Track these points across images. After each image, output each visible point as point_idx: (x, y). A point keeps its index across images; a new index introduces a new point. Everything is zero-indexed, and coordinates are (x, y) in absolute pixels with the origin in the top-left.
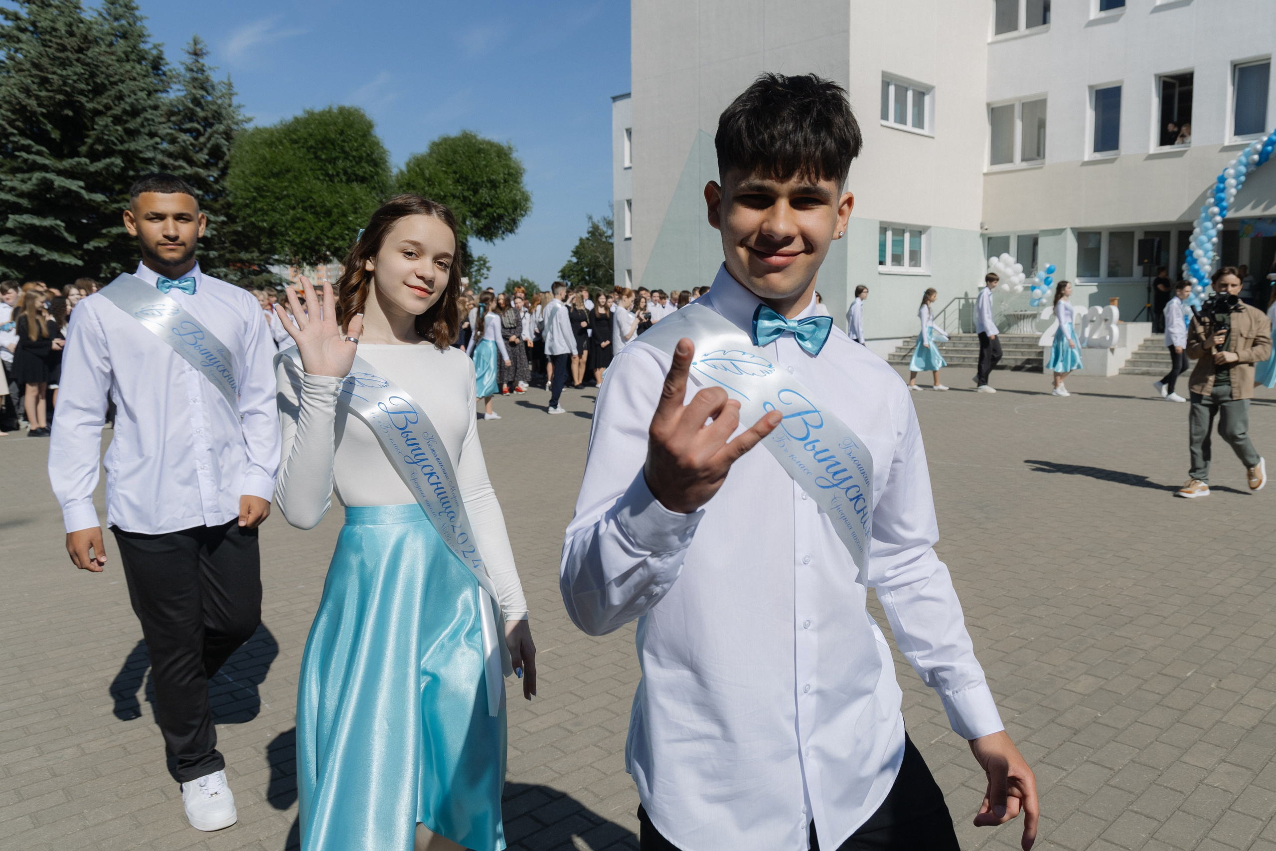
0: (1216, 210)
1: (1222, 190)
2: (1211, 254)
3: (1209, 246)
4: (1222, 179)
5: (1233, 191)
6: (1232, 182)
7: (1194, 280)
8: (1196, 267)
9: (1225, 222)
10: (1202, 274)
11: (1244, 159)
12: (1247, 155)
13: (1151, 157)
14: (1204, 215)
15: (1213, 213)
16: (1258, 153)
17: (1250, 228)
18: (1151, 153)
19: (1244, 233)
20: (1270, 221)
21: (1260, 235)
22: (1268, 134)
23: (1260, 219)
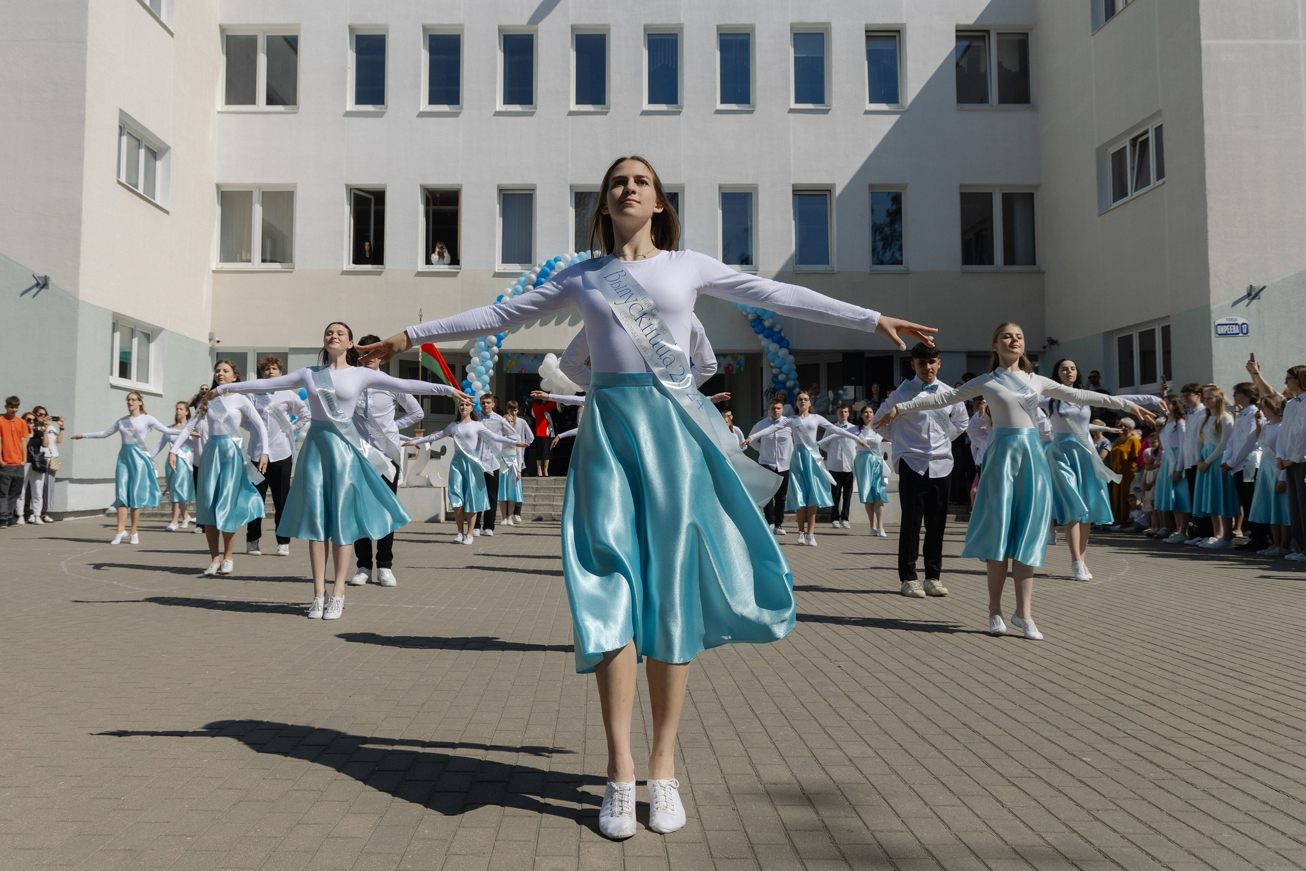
3: (487, 378)
9: (502, 356)
13: (419, 274)
14: (482, 344)
15: (491, 342)
16: (533, 283)
17: (514, 363)
18: (419, 270)
19: (508, 369)
20: (533, 357)
21: (523, 372)
22: (539, 266)
23: (523, 354)
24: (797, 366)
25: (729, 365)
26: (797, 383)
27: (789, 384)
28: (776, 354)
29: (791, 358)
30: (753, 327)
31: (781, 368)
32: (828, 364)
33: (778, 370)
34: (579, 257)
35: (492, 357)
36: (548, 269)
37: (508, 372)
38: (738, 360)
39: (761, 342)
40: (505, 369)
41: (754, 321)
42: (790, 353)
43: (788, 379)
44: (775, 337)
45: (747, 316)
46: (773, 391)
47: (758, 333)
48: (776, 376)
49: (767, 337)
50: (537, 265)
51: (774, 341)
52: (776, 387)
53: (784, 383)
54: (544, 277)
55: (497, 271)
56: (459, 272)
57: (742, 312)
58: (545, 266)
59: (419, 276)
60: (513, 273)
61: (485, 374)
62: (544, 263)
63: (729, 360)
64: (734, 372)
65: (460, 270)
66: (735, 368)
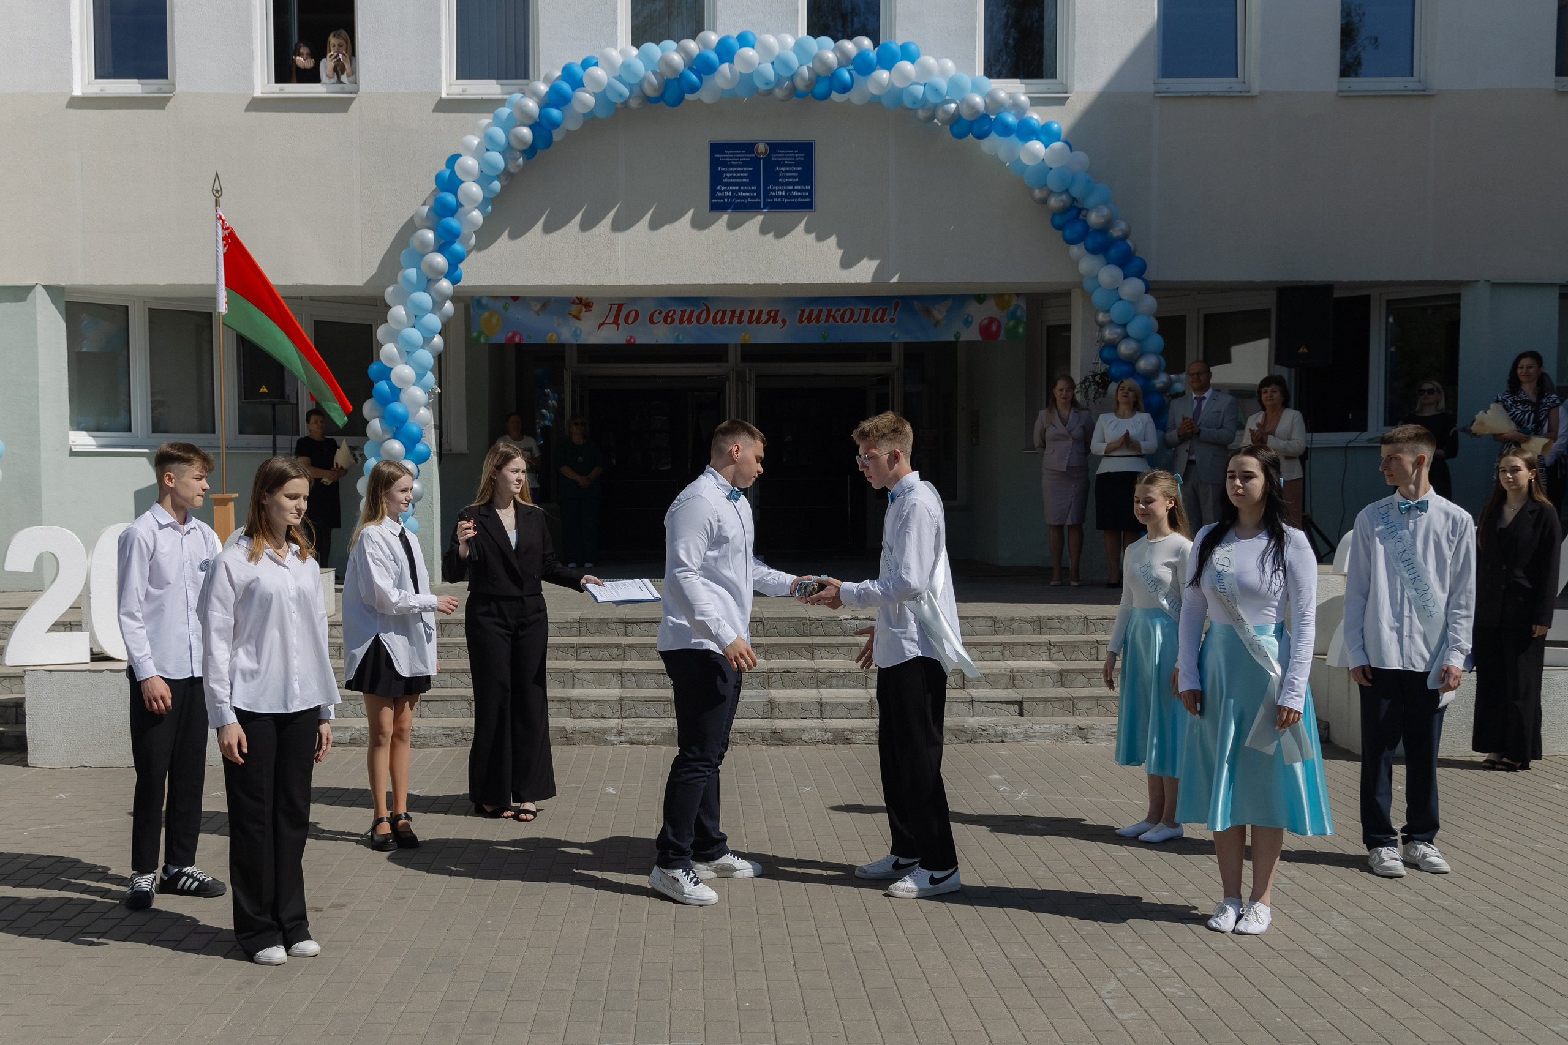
0: (440, 260)
1: (452, 211)
2: (430, 378)
3: (426, 357)
4: (449, 183)
5: (477, 215)
6: (473, 189)
7: (396, 446)
8: (398, 408)
10: (415, 429)
11: (499, 134)
12: (508, 125)
13: (258, 105)
14: (412, 272)
15: (432, 268)
16: (530, 122)
17: (494, 321)
18: (258, 93)
19: (480, 333)
20: (539, 306)
21: (517, 339)
22: (546, 80)
23: (515, 298)
24: (1158, 319)
25: (992, 320)
26: (1163, 361)
27: (1144, 364)
28: (1115, 294)
29: (1150, 301)
30: (1059, 228)
31: (1125, 325)
33: (1119, 330)
34: (646, 58)
35: (437, 306)
36: (566, 87)
37: (483, 340)
38: (1011, 308)
39: (1076, 263)
40: (475, 334)
41: (1063, 211)
42: (1146, 292)
43: (1141, 353)
44: (1113, 252)
45: (1044, 201)
46: (1103, 381)
47: (1071, 242)
48: (1113, 345)
49: (1093, 251)
50: (541, 79)
51: (1108, 263)
52: (1113, 370)
53: (1130, 362)
54: (557, 107)
55: (444, 96)
56: (353, 99)
57: (1030, 191)
58: (558, 78)
59: (256, 110)
60: (482, 99)
61: (422, 347)
62: (558, 73)
63: (990, 309)
64: (1002, 337)
65: (356, 93)
66: (1003, 326)
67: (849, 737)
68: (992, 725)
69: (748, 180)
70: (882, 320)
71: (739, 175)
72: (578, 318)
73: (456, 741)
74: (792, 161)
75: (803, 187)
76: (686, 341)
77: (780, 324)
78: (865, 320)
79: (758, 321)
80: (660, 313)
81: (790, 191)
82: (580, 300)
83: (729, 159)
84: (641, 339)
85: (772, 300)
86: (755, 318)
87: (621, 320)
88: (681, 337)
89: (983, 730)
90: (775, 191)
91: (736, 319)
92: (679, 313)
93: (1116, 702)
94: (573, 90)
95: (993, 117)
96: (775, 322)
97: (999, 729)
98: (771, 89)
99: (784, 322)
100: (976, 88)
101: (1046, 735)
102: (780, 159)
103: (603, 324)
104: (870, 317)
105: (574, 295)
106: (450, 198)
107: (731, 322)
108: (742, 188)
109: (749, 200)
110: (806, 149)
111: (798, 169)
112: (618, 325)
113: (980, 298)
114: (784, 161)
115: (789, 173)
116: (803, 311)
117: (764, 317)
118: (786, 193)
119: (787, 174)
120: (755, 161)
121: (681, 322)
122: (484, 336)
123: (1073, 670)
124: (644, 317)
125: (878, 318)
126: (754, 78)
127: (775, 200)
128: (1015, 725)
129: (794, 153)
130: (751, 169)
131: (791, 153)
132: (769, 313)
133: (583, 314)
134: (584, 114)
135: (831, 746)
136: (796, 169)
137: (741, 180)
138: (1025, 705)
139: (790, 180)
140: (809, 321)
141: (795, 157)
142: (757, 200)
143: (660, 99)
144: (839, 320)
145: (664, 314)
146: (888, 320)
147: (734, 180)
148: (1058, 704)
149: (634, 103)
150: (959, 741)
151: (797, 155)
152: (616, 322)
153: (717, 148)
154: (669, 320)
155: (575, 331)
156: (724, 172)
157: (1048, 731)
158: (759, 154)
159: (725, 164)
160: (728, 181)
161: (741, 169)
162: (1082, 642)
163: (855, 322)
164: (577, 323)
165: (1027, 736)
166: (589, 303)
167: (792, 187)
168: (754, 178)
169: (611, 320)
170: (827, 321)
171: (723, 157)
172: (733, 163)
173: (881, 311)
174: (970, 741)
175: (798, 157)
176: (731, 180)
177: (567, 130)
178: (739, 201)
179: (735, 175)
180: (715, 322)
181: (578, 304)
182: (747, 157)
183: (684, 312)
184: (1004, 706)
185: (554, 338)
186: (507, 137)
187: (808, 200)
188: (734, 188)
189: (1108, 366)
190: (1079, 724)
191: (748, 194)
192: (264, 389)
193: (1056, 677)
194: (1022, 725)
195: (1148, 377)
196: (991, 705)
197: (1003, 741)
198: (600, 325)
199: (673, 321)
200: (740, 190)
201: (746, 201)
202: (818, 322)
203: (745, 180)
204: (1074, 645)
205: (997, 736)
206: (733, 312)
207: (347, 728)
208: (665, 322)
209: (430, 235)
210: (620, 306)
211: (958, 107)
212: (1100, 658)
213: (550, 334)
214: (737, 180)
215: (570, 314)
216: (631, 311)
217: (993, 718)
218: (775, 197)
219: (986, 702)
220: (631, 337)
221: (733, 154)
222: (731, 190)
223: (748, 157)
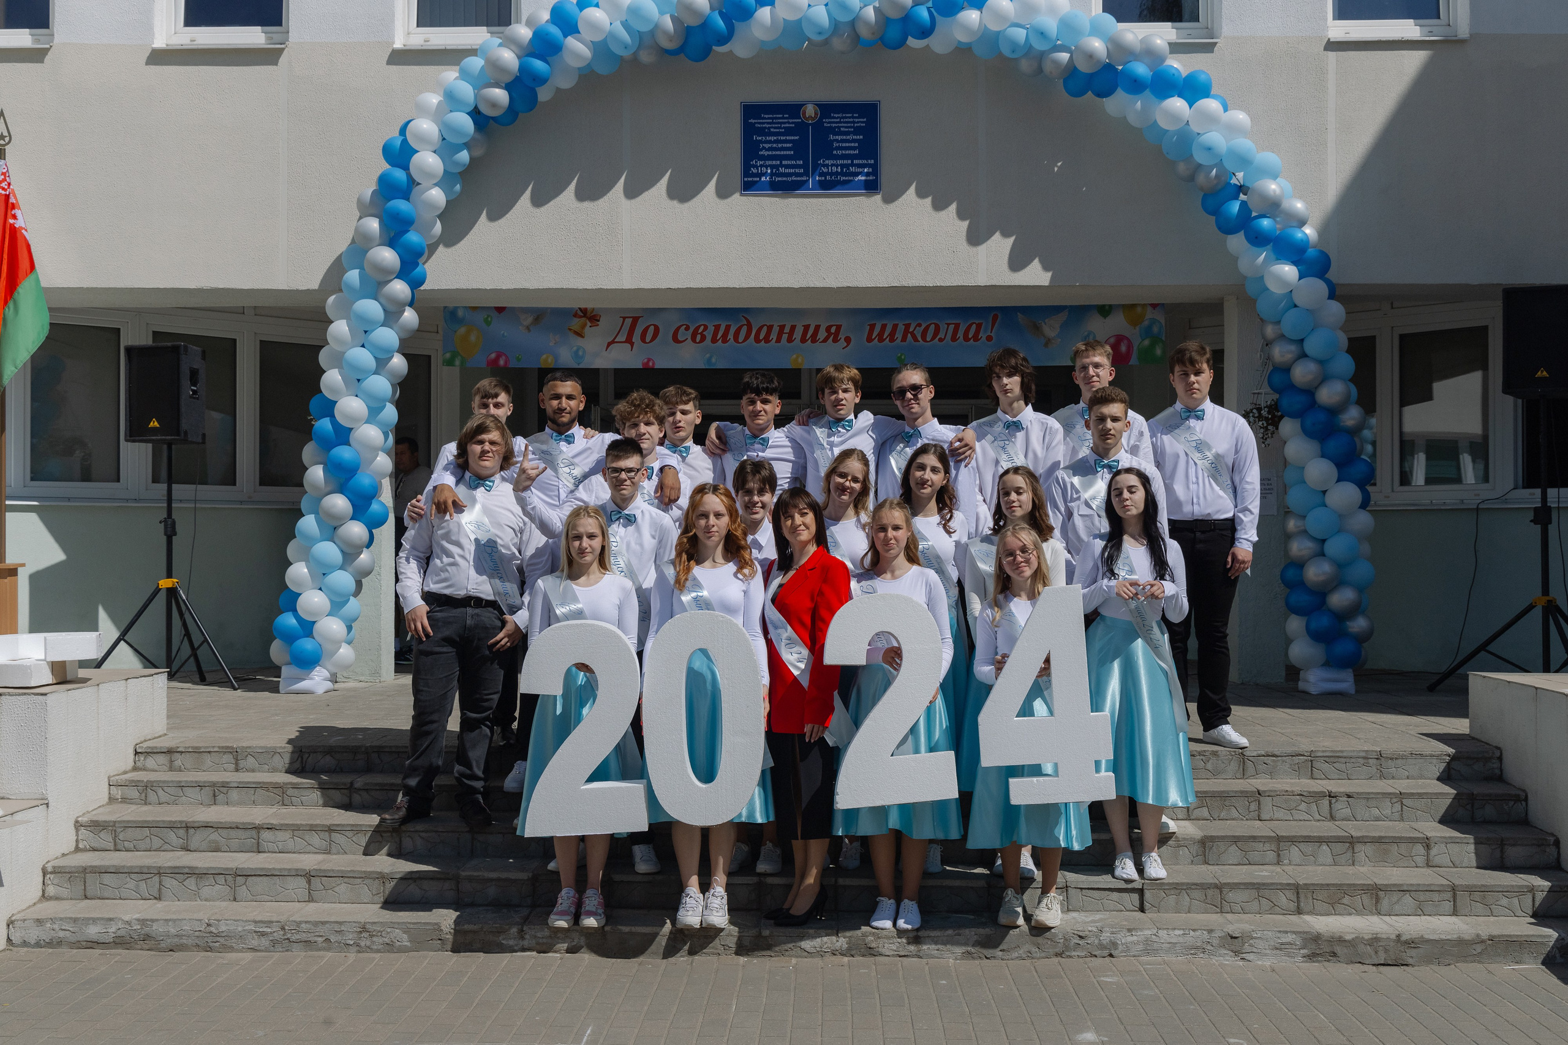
0: (388, 256)
1: (404, 192)
2: (390, 413)
3: (383, 385)
4: (400, 154)
5: (435, 196)
6: (430, 161)
7: (341, 503)
8: (347, 453)
10: (367, 483)
14: (355, 274)
15: (382, 266)
16: (509, 79)
17: (473, 338)
18: (161, 45)
19: (455, 354)
20: (529, 320)
21: (502, 362)
22: (529, 23)
23: (500, 310)
24: (1347, 334)
25: (1120, 339)
26: (1354, 390)
27: (1327, 393)
28: (1288, 299)
29: (1336, 310)
30: (1210, 211)
31: (1302, 340)
32: (1402, 337)
33: (1293, 348)
35: (392, 317)
36: (555, 33)
37: (458, 364)
38: (1146, 323)
39: (1235, 258)
40: (447, 356)
41: (1214, 191)
42: (1332, 296)
43: (1323, 379)
45: (1189, 178)
47: (1224, 230)
48: (1286, 370)
49: (1257, 242)
50: (524, 23)
51: (1277, 257)
52: (1285, 403)
53: (1310, 393)
54: (543, 59)
55: (398, 43)
56: (281, 50)
57: (1174, 164)
58: (546, 22)
60: (447, 51)
61: (376, 373)
62: (546, 16)
63: (1117, 324)
64: (1134, 361)
65: (284, 44)
66: (1135, 348)
67: (873, 945)
68: (1094, 929)
69: (792, 152)
70: (976, 338)
71: (780, 145)
72: (580, 334)
73: (274, 943)
74: (851, 127)
75: (865, 162)
76: (721, 365)
77: (843, 343)
78: (954, 338)
79: (814, 339)
80: (687, 328)
81: (847, 166)
82: (584, 311)
83: (767, 126)
84: (661, 363)
85: (832, 312)
86: (810, 336)
87: (636, 338)
88: (713, 360)
89: (1081, 937)
90: (827, 166)
91: (785, 336)
92: (711, 329)
93: (1286, 892)
94: (565, 36)
95: (1120, 68)
96: (835, 340)
97: (1106, 937)
98: (827, 39)
99: (848, 340)
100: (1096, 30)
101: (1178, 947)
102: (834, 125)
103: (613, 342)
104: (960, 334)
105: (576, 305)
106: (400, 175)
107: (778, 340)
108: (784, 162)
109: (794, 178)
110: (869, 111)
111: (858, 137)
112: (632, 344)
113: (1105, 311)
114: (839, 127)
115: (846, 142)
116: (872, 327)
117: (822, 334)
118: (841, 169)
119: (844, 145)
120: (801, 129)
121: (714, 340)
122: (459, 357)
123: (1223, 838)
124: (666, 334)
125: (970, 337)
126: (803, 24)
127: (828, 178)
128: (1129, 930)
129: (853, 117)
130: (797, 138)
131: (850, 118)
132: (828, 329)
133: (587, 328)
134: (579, 68)
135: (846, 959)
136: (855, 137)
137: (782, 153)
138: (1148, 895)
139: (847, 152)
140: (881, 340)
141: (854, 122)
142: (804, 178)
143: (681, 50)
144: (920, 339)
145: (691, 330)
146: (984, 338)
147: (774, 153)
148: (1197, 894)
149: (646, 57)
150: (1043, 955)
151: (856, 120)
152: (629, 340)
153: (751, 111)
154: (698, 338)
155: (576, 352)
156: (761, 142)
157: (1181, 940)
158: (807, 119)
159: (762, 132)
160: (766, 153)
161: (783, 138)
162: (1236, 792)
163: (941, 340)
164: (579, 342)
165: (1149, 948)
166: (595, 316)
167: (850, 162)
168: (800, 150)
169: (622, 337)
170: (904, 339)
171: (760, 123)
172: (772, 130)
173: (974, 327)
174: (1057, 955)
175: (858, 122)
176: (770, 153)
177: (558, 89)
178: (780, 179)
179: (775, 145)
180: (757, 340)
181: (581, 317)
182: (790, 123)
183: (717, 327)
184: (1115, 895)
185: (550, 360)
186: (476, 96)
187: (871, 178)
188: (774, 162)
189: (1276, 396)
190: (1231, 929)
191: (792, 171)
192: (154, 424)
193: (1195, 849)
194: (1141, 930)
195: (1333, 412)
196: (1096, 894)
197: (1111, 955)
198: (609, 344)
199: (703, 338)
200: (782, 166)
201: (789, 179)
202: (892, 340)
203: (788, 153)
204: (1223, 797)
205: (1102, 947)
206: (782, 327)
207: (111, 919)
208: (694, 340)
209: (373, 225)
210: (635, 320)
211: (1071, 57)
212: (1263, 817)
213: (544, 356)
214: (778, 153)
215: (570, 330)
216: (648, 328)
217: (1098, 916)
218: (828, 173)
219: (1088, 889)
220: (649, 360)
221: (772, 118)
222: (770, 166)
223: (792, 123)
